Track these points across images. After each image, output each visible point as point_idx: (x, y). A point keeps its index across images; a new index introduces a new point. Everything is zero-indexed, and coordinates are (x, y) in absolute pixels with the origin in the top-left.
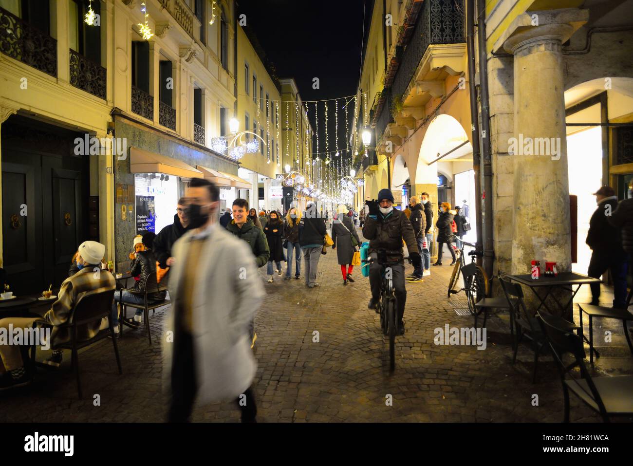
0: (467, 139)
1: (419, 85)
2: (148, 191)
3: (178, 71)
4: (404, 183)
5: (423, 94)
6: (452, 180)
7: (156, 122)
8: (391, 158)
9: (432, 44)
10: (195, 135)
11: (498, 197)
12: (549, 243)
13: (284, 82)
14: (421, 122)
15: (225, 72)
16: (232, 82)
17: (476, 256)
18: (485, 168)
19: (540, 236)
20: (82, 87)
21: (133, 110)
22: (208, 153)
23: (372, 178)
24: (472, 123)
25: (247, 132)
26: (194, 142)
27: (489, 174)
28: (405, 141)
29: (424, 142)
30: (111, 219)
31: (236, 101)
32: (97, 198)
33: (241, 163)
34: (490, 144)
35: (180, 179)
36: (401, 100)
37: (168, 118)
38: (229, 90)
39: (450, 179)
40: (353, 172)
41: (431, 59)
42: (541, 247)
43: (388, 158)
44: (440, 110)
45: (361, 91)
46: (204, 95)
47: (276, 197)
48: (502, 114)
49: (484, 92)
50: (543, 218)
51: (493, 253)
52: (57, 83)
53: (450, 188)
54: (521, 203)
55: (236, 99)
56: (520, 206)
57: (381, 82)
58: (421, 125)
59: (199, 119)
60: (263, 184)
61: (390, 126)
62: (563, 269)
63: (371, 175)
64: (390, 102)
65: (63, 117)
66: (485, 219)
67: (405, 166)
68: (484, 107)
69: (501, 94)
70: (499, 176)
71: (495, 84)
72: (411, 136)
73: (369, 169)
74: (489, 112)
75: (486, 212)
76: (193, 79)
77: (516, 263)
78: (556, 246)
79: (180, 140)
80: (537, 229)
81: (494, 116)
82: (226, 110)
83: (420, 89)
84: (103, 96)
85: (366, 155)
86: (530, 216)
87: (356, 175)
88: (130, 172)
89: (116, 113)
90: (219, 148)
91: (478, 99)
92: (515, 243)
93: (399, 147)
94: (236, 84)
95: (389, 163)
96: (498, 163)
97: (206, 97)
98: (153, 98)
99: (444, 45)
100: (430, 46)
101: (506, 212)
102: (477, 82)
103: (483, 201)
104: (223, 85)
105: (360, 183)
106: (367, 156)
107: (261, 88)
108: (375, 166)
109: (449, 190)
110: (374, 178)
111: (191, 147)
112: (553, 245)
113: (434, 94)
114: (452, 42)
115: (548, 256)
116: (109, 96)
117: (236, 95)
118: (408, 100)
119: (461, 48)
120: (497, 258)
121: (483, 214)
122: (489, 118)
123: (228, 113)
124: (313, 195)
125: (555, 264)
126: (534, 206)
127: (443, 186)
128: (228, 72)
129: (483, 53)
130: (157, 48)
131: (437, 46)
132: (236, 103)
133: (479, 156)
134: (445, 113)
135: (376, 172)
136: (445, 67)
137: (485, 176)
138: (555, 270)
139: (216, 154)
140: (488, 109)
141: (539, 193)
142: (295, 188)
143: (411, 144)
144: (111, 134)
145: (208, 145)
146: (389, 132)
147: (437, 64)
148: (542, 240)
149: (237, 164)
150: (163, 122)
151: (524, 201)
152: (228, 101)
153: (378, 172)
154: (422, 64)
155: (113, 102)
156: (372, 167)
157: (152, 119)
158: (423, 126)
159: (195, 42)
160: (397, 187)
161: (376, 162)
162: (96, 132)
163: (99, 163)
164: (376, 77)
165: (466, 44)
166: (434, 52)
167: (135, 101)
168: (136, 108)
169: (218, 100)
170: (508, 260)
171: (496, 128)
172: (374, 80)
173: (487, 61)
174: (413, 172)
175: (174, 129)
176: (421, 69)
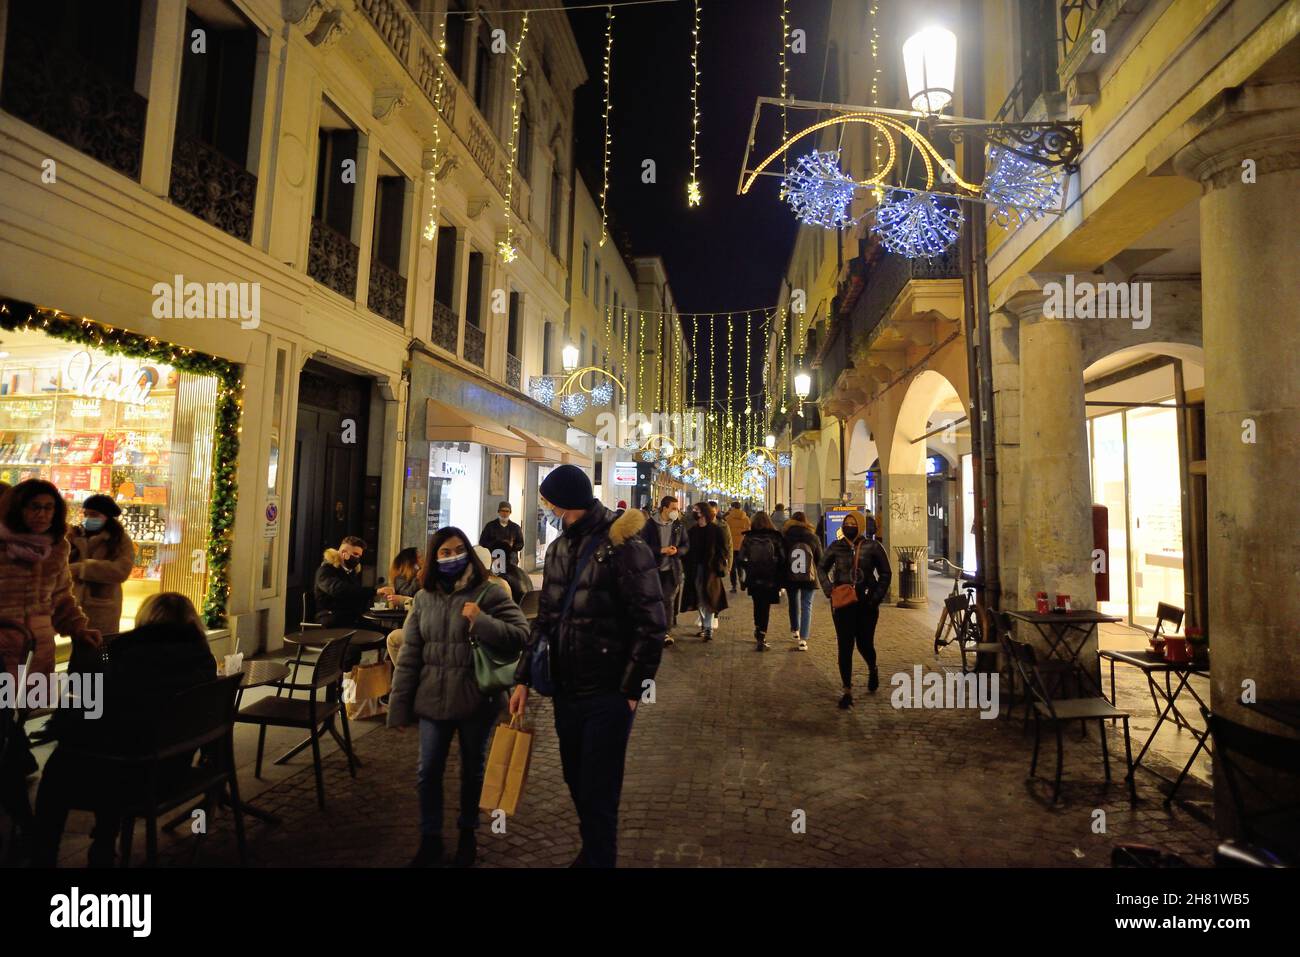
0: (964, 414)
1: (896, 326)
2: (444, 470)
3: (491, 269)
4: (868, 468)
5: (902, 339)
6: (957, 465)
7: (459, 357)
8: (846, 422)
9: (913, 279)
10: (508, 372)
11: (1004, 505)
12: (1063, 571)
13: (641, 262)
14: (899, 374)
15: (554, 260)
16: (564, 277)
17: (974, 589)
18: (986, 463)
19: (1051, 561)
20: (379, 311)
21: (433, 339)
22: (526, 404)
23: (808, 454)
24: (971, 396)
25: (593, 369)
26: (505, 384)
27: (993, 473)
28: (873, 399)
29: (904, 408)
30: (398, 513)
31: (569, 309)
32: (378, 479)
33: (572, 420)
34: (993, 429)
35: (486, 449)
36: (866, 340)
37: (475, 348)
38: (558, 291)
39: (954, 464)
40: (770, 441)
41: (912, 298)
42: (1052, 575)
43: (841, 423)
44: (928, 363)
45: (790, 286)
46: (524, 303)
47: (622, 483)
48: (1008, 390)
49: (985, 358)
50: (1055, 537)
51: (998, 585)
52: (355, 309)
53: (954, 479)
54: (1027, 516)
55: (568, 306)
56: (1027, 520)
57: (829, 282)
58: (900, 379)
59: (513, 346)
60: (601, 455)
61: (848, 373)
62: (1082, 605)
63: (807, 449)
64: (849, 341)
65: (355, 358)
66: (988, 536)
67: (872, 439)
68: (985, 379)
69: (1007, 363)
70: (1004, 476)
71: (999, 348)
72: (883, 392)
73: (804, 437)
74: (991, 385)
75: (987, 526)
76: (510, 280)
77: (1023, 598)
78: (1072, 575)
79: (490, 383)
80: (1047, 550)
81: (998, 392)
82: (552, 325)
83: (896, 334)
84: (400, 321)
85: (801, 413)
86: (1038, 534)
87: (776, 445)
88: (425, 439)
89: (415, 347)
90: (541, 393)
91: (978, 365)
92: (1021, 570)
93: (861, 407)
94: (569, 280)
95: (842, 430)
96: (1003, 456)
97: (525, 306)
98: (458, 317)
99: (931, 281)
100: (911, 282)
101: (1014, 528)
102: (976, 342)
103: (985, 510)
104: (550, 283)
105: (783, 461)
106: (802, 415)
107: (607, 281)
108: (815, 432)
109: (951, 483)
110: (813, 453)
111: (503, 394)
112: (1068, 573)
113: (918, 341)
114: (944, 277)
115: (1061, 587)
116: (407, 323)
117: (568, 299)
118: (877, 342)
119: (954, 286)
120: (1004, 593)
121: (985, 529)
122: (992, 394)
123: (554, 331)
124: (687, 479)
125: (1068, 597)
126: (1044, 520)
127: (941, 474)
128: (558, 260)
129: (984, 304)
130: (468, 236)
131: (922, 281)
132: (568, 313)
133: (979, 444)
134: (935, 369)
135: (817, 443)
136: (932, 311)
137: (986, 474)
138: (1068, 607)
139: (538, 405)
140: (991, 381)
141: (1049, 503)
142: (656, 465)
143: (883, 404)
144: (406, 379)
145: (525, 390)
146: (844, 382)
147: (921, 306)
148: (1053, 566)
149: (566, 420)
150: (467, 357)
151: (1031, 513)
152: (556, 308)
153: (821, 445)
154: (899, 301)
155: (412, 330)
156: (809, 434)
157: (454, 351)
158: (902, 381)
159: (523, 223)
160: (856, 474)
161: (817, 425)
162: (389, 377)
163: (386, 425)
164: (820, 271)
165: (961, 281)
166: (918, 290)
167: (437, 324)
168: (437, 337)
169: (542, 310)
170: (1013, 595)
171: (1000, 408)
172: (816, 275)
173: (989, 314)
174: (885, 448)
175: (482, 366)
176: (898, 308)
